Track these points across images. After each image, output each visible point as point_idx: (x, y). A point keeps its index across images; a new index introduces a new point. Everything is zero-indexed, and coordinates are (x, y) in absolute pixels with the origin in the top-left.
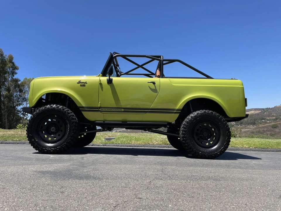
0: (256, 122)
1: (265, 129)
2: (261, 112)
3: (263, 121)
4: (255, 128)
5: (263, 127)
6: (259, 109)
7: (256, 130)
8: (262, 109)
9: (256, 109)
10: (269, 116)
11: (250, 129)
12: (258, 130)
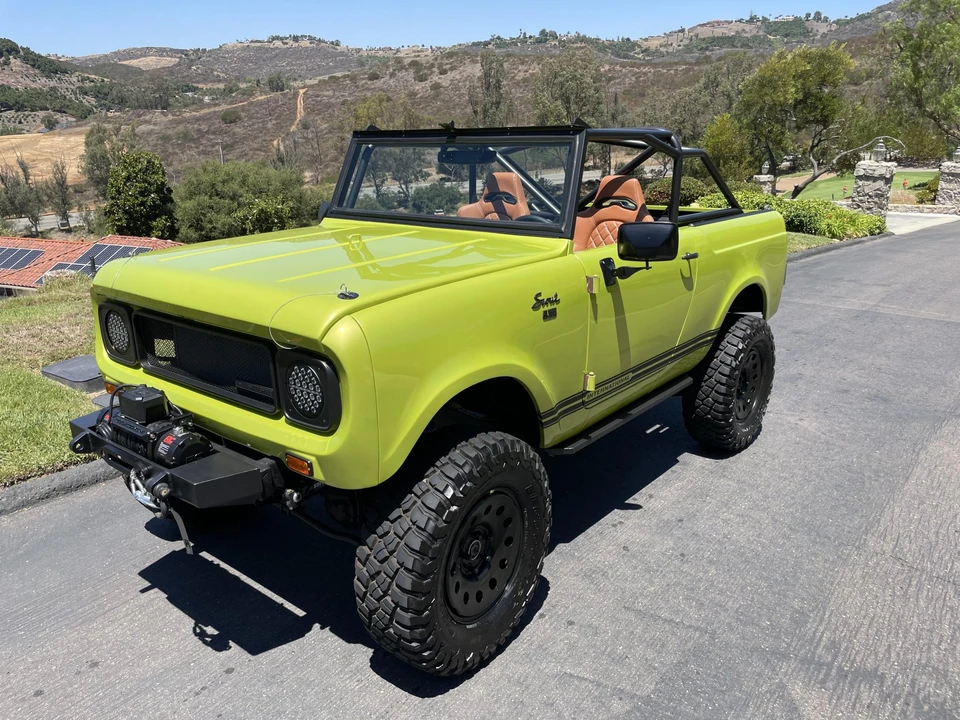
0: (171, 100)
1: (204, 127)
2: (179, 64)
3: (190, 94)
4: (171, 122)
5: (197, 120)
6: (171, 50)
7: (176, 130)
8: (182, 52)
9: (161, 52)
10: (205, 81)
11: (155, 124)
12: (181, 128)
